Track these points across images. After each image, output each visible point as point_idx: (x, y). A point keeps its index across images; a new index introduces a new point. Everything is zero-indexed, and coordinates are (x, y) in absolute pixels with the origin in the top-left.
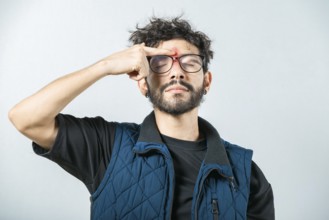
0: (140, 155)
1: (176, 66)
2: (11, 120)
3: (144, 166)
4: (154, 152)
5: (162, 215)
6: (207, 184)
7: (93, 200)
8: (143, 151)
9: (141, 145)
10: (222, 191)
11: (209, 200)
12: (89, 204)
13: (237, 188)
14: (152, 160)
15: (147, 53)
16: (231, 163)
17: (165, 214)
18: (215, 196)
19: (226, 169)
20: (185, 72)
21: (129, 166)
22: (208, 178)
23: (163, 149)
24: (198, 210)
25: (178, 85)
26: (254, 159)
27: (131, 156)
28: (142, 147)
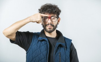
0: (40, 41)
1: (50, 20)
2: (4, 33)
3: (41, 44)
4: (44, 40)
5: (46, 57)
6: (58, 48)
7: (27, 53)
8: (41, 40)
9: (40, 38)
10: (62, 50)
11: (58, 53)
12: (26, 54)
13: (66, 50)
14: (43, 42)
15: (42, 16)
16: (65, 42)
17: (47, 57)
18: (60, 52)
19: (63, 44)
20: (52, 21)
21: (37, 44)
22: (58, 46)
23: (46, 39)
24: (55, 55)
25: (50, 25)
26: (72, 42)
27: (37, 41)
28: (40, 39)
